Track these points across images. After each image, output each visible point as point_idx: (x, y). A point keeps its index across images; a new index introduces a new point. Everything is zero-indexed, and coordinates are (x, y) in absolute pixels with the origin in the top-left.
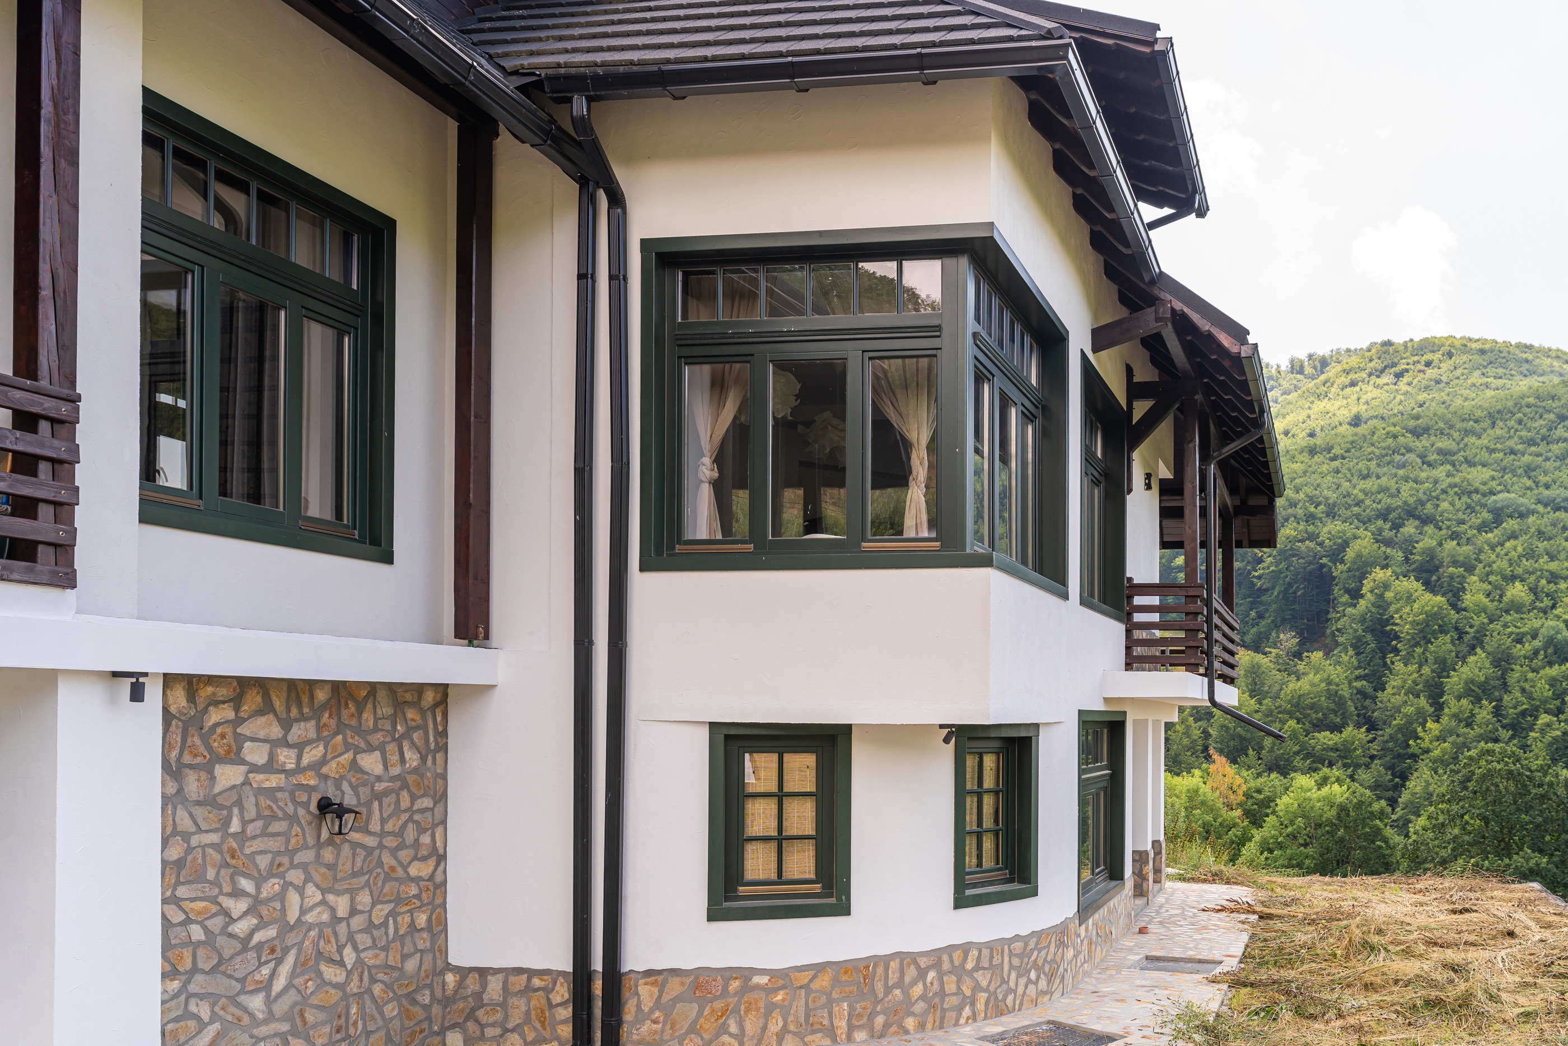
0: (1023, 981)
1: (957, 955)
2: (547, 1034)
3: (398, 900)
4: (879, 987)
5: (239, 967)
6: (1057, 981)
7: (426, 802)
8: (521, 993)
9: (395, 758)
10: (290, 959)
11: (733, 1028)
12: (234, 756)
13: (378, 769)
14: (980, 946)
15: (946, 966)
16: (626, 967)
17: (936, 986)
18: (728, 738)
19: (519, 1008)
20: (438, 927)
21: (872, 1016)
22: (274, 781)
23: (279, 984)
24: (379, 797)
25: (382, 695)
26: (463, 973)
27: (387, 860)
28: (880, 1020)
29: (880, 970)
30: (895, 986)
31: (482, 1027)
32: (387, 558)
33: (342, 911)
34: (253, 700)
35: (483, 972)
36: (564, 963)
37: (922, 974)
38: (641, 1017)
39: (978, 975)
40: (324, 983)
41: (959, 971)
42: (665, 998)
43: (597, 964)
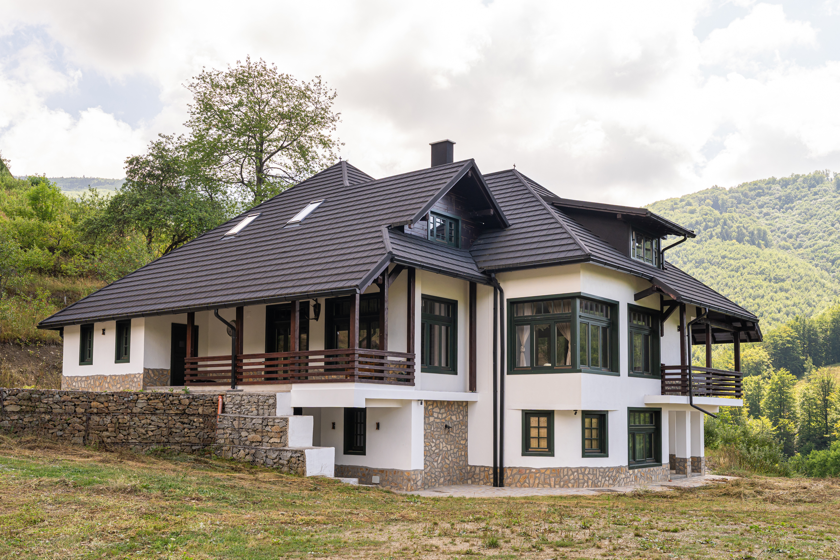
0: (603, 480)
1: (583, 470)
2: (488, 481)
3: (459, 448)
4: (562, 475)
5: (434, 456)
6: (617, 482)
7: (464, 427)
8: (483, 471)
9: (458, 417)
10: (441, 457)
11: (527, 482)
12: (432, 416)
13: (455, 419)
14: (590, 468)
15: (580, 472)
16: (504, 466)
17: (577, 477)
18: (526, 414)
19: (482, 474)
20: (466, 456)
21: (560, 482)
22: (438, 421)
23: (439, 461)
24: (455, 425)
25: (456, 404)
26: (471, 466)
27: (457, 439)
28: (562, 483)
29: (562, 471)
30: (566, 475)
31: (475, 479)
32: (456, 374)
33: (449, 449)
34: (435, 405)
35: (475, 467)
36: (491, 465)
37: (573, 473)
38: (508, 478)
39: (589, 476)
40: (446, 463)
41: (583, 474)
42: (513, 473)
43: (498, 465)
